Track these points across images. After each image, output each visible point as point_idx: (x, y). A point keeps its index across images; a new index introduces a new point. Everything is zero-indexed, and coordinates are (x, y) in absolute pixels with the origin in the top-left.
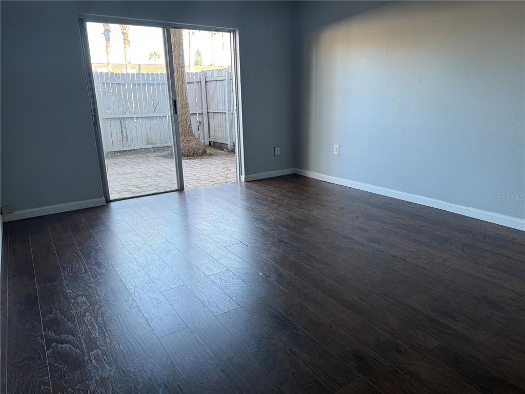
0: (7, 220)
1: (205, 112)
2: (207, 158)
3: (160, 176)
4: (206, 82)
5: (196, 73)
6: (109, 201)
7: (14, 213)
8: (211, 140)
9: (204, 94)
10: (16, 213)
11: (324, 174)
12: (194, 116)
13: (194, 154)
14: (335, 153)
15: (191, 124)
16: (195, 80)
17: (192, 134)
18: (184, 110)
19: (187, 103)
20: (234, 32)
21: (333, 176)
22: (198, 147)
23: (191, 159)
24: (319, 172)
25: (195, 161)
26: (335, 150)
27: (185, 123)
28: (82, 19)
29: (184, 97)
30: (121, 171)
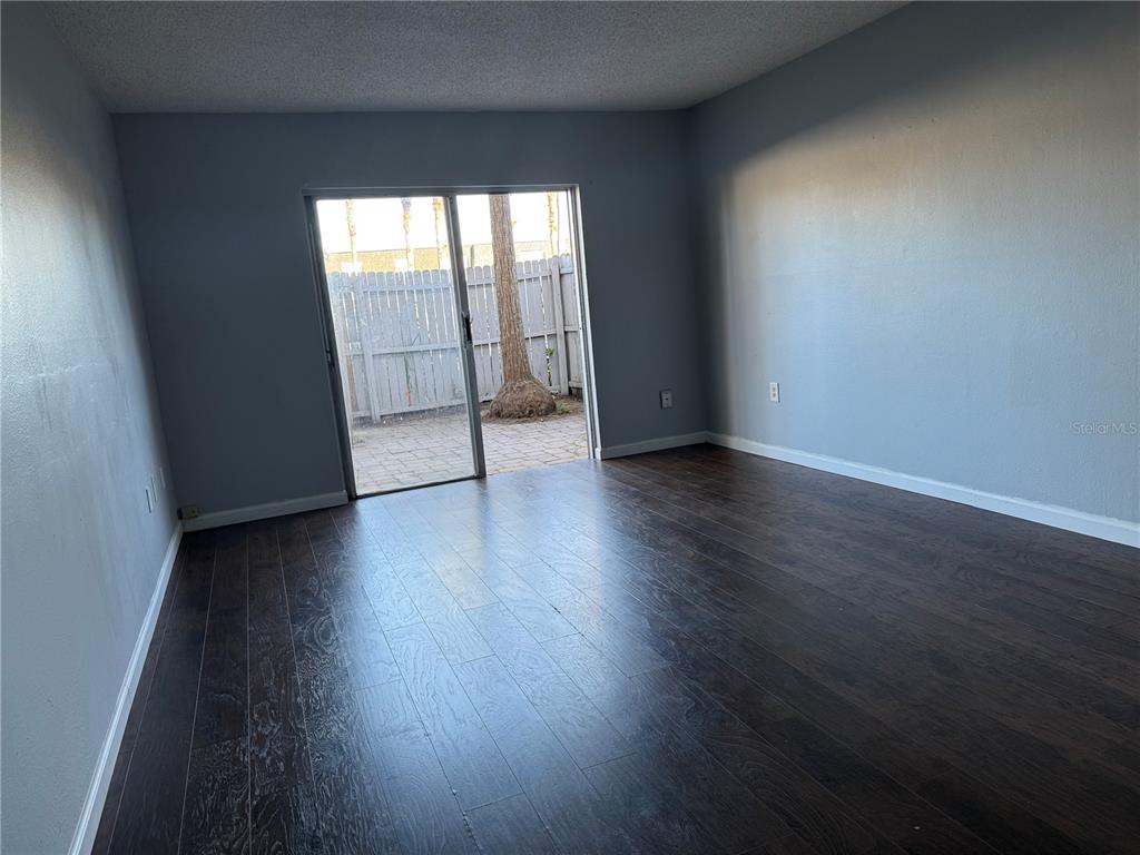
0: (188, 530)
1: (560, 332)
2: (556, 419)
3: (459, 455)
4: (561, 276)
5: (543, 261)
6: (353, 498)
7: (200, 518)
8: (573, 384)
9: (557, 298)
10: (205, 517)
11: (757, 441)
12: (540, 341)
13: (531, 412)
14: (773, 399)
15: (526, 356)
16: (541, 273)
17: (528, 376)
18: (513, 332)
19: (519, 319)
20: (573, 190)
21: (772, 444)
22: (539, 399)
23: (524, 422)
24: (747, 438)
25: (532, 425)
26: (772, 393)
27: (516, 355)
28: (310, 197)
29: (514, 308)
30: (395, 447)
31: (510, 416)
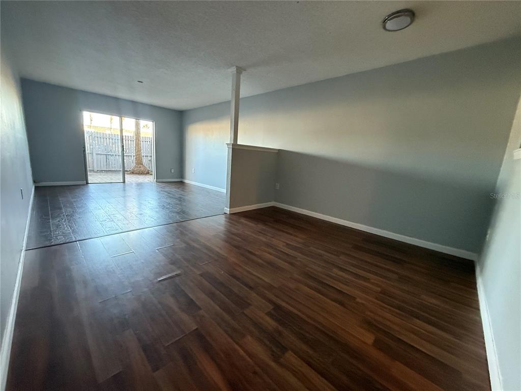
2: (148, 175)
6: (87, 183)
13: (142, 173)
15: (142, 159)
17: (142, 164)
18: (138, 153)
20: (153, 122)
21: (193, 181)
22: (144, 170)
23: (139, 175)
25: (142, 176)
27: (139, 159)
29: (140, 147)
31: (136, 173)
